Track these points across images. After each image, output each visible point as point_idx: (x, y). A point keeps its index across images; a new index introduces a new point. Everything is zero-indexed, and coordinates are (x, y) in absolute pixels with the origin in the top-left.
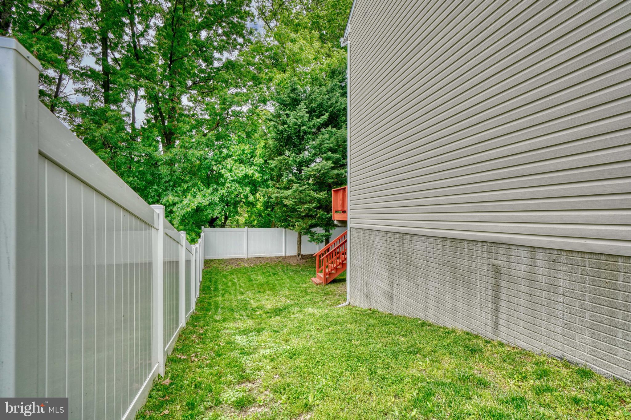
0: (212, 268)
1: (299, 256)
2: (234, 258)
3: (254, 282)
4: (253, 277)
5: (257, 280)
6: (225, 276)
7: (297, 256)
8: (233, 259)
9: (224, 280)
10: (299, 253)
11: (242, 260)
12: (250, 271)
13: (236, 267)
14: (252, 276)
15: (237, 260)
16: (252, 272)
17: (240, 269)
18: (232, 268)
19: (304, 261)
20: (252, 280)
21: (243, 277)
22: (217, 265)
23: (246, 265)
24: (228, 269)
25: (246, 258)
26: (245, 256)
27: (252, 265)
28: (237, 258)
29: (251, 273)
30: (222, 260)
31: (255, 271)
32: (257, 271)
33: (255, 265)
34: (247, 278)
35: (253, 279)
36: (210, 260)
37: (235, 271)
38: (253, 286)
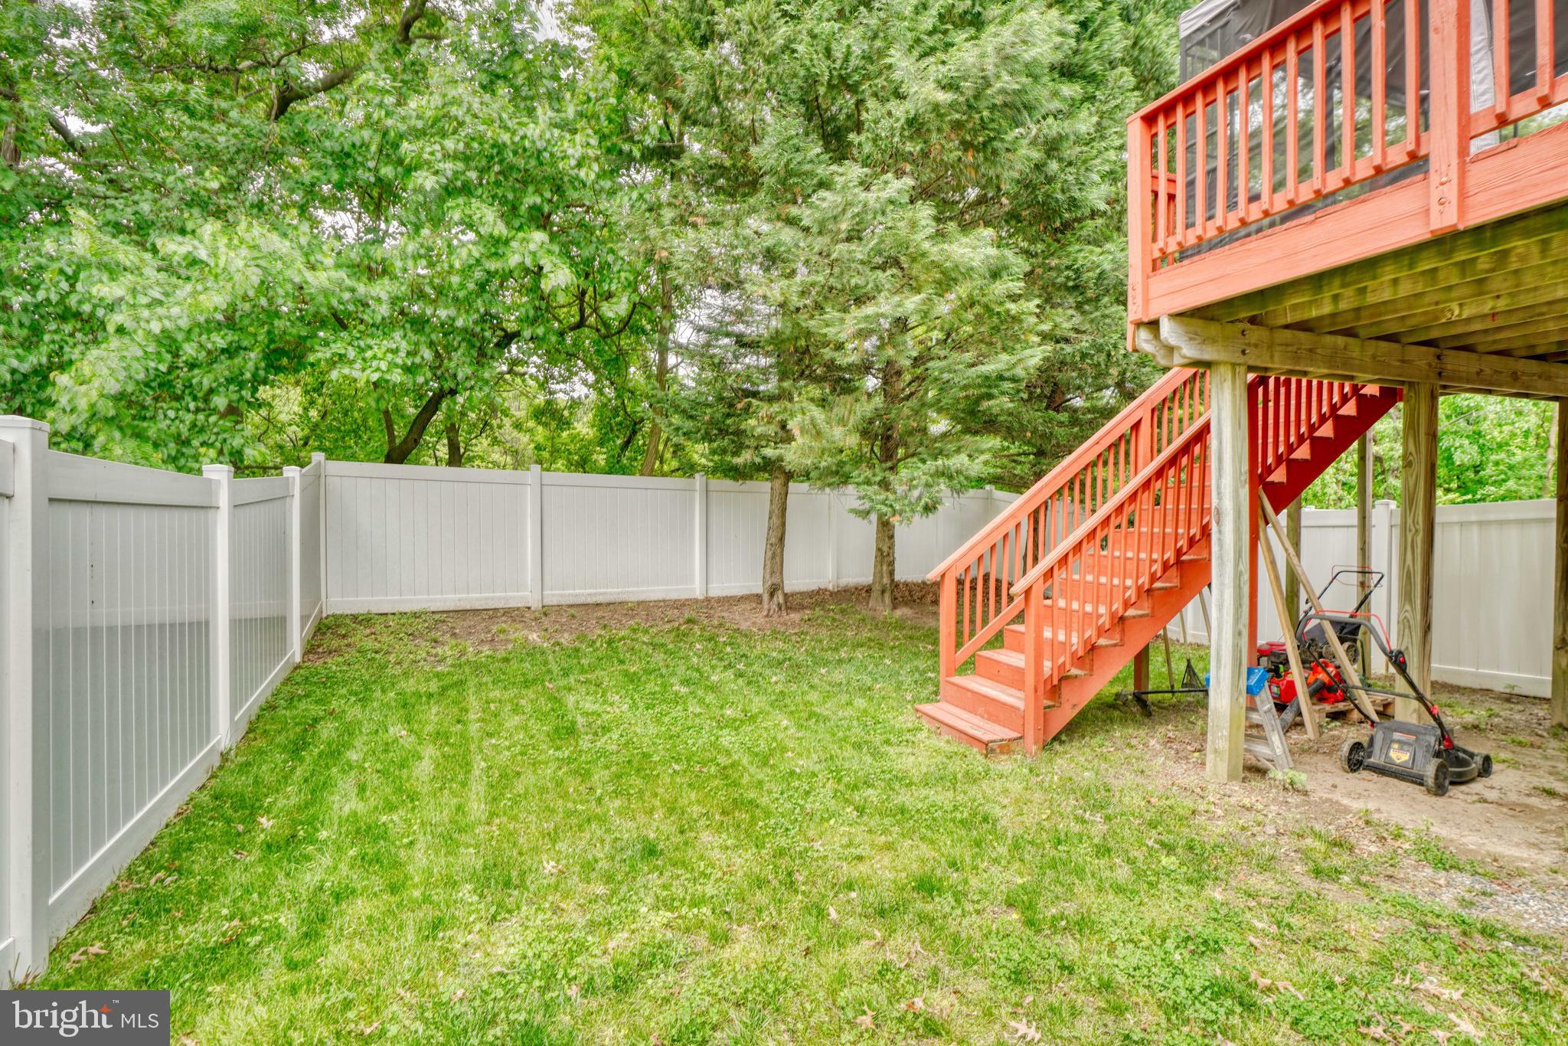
0: (351, 655)
1: (772, 595)
2: (477, 606)
3: (585, 743)
4: (580, 703)
5: (605, 729)
6: (407, 707)
7: (766, 597)
8: (476, 612)
9: (397, 730)
10: (776, 580)
11: (515, 615)
12: (555, 668)
13: (486, 650)
14: (570, 700)
15: (493, 614)
16: (566, 673)
17: (506, 660)
18: (463, 653)
19: (795, 616)
20: (571, 731)
21: (516, 710)
22: (385, 638)
23: (534, 636)
24: (443, 660)
25: (536, 605)
26: (526, 594)
27: (565, 639)
28: (491, 605)
29: (562, 683)
30: (416, 615)
31: (583, 671)
32: (592, 669)
33: (581, 638)
34: (542, 716)
35: (581, 720)
36: (355, 618)
37: (477, 668)
38: (584, 775)
